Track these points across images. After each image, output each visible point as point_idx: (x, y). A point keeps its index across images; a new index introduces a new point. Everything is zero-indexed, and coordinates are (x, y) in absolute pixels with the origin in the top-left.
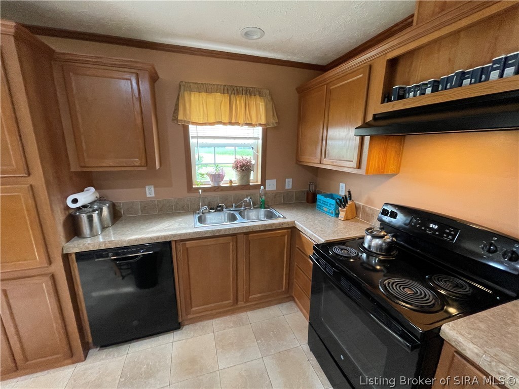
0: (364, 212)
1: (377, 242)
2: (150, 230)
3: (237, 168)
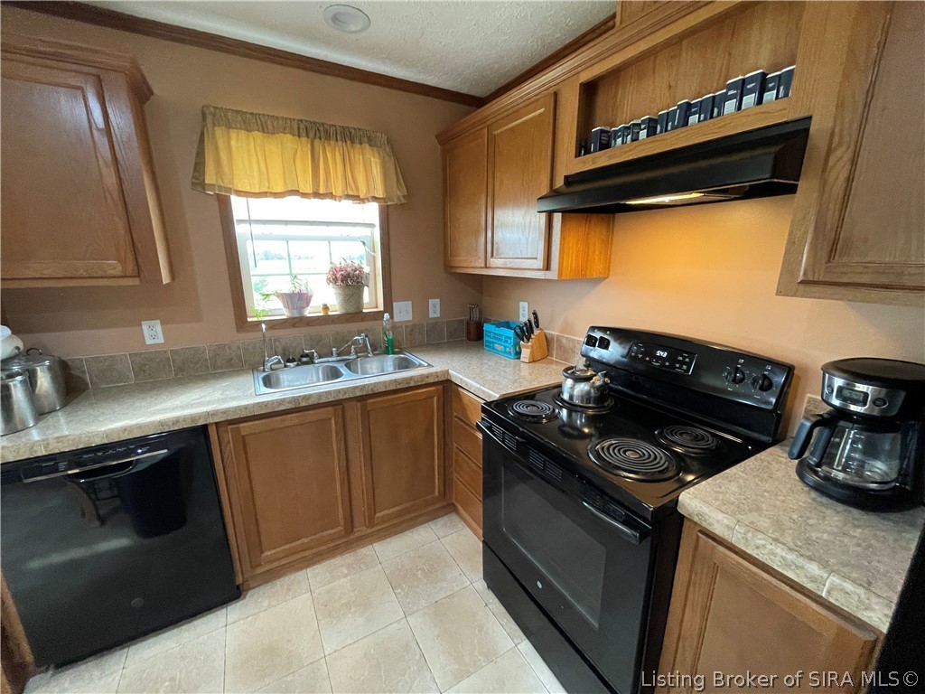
0: (560, 346)
1: (583, 387)
2: (157, 407)
3: (335, 280)
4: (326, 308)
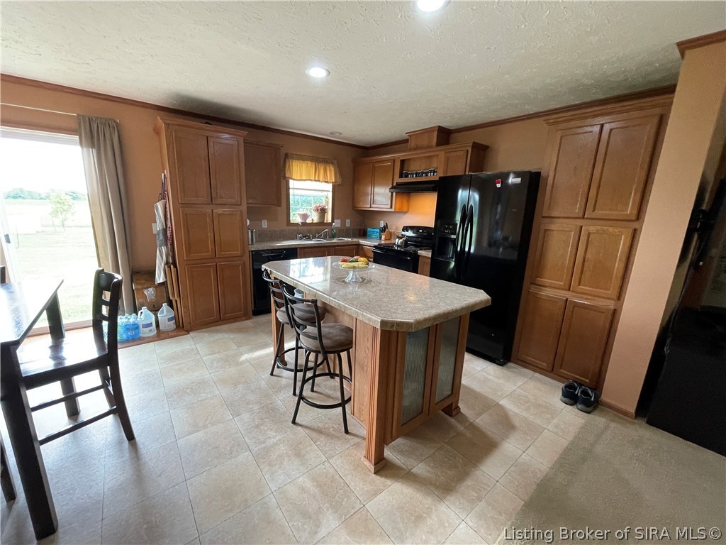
0: (394, 235)
3: (318, 210)
4: (313, 220)
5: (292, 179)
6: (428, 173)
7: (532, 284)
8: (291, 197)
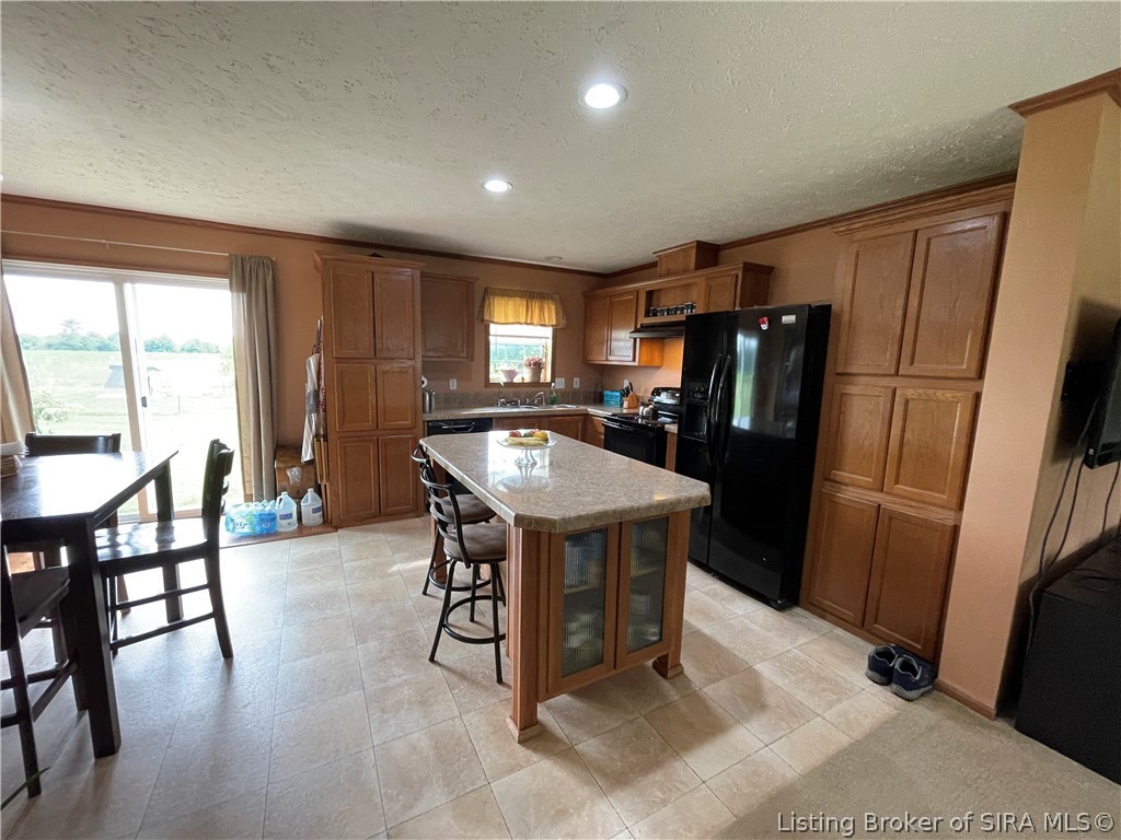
3: (530, 365)
4: (523, 379)
5: (493, 322)
6: (683, 309)
7: (826, 480)
8: (492, 348)
